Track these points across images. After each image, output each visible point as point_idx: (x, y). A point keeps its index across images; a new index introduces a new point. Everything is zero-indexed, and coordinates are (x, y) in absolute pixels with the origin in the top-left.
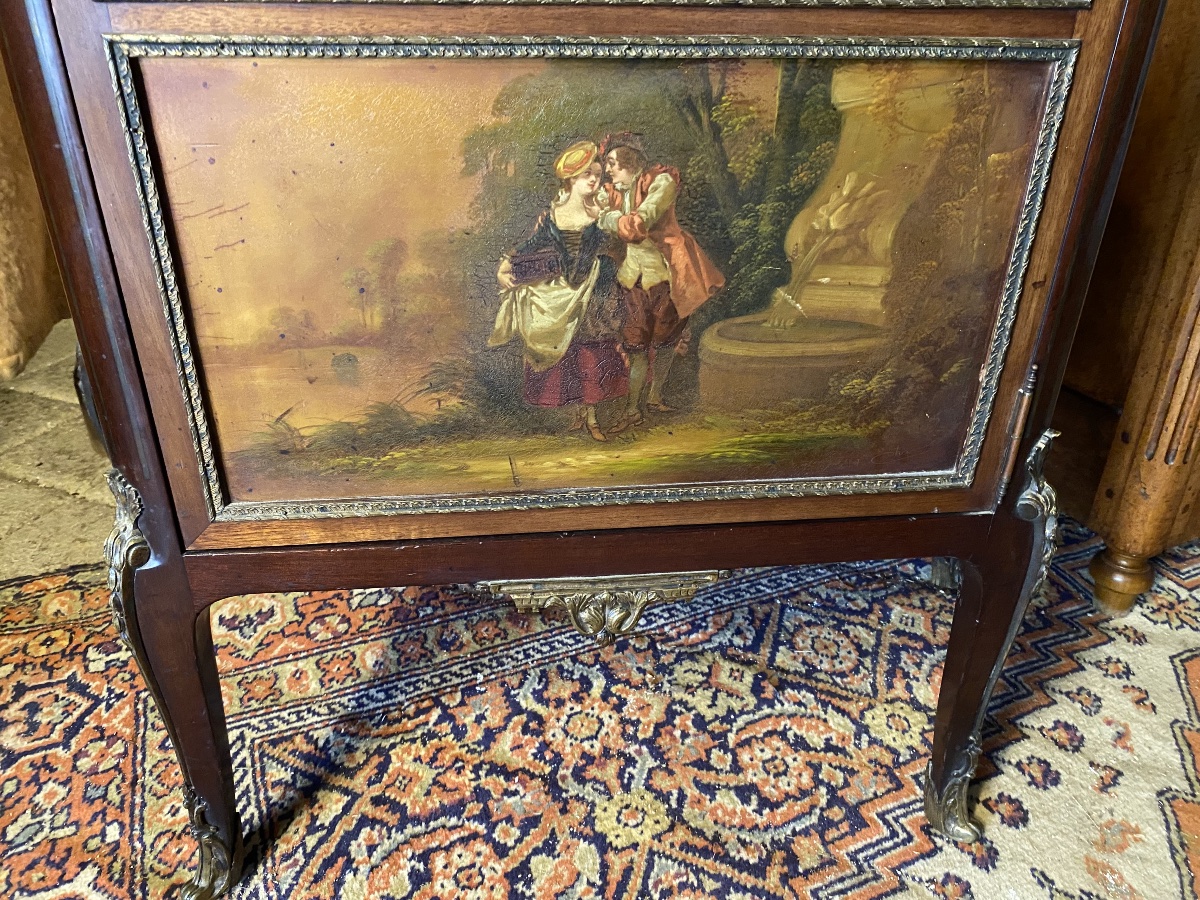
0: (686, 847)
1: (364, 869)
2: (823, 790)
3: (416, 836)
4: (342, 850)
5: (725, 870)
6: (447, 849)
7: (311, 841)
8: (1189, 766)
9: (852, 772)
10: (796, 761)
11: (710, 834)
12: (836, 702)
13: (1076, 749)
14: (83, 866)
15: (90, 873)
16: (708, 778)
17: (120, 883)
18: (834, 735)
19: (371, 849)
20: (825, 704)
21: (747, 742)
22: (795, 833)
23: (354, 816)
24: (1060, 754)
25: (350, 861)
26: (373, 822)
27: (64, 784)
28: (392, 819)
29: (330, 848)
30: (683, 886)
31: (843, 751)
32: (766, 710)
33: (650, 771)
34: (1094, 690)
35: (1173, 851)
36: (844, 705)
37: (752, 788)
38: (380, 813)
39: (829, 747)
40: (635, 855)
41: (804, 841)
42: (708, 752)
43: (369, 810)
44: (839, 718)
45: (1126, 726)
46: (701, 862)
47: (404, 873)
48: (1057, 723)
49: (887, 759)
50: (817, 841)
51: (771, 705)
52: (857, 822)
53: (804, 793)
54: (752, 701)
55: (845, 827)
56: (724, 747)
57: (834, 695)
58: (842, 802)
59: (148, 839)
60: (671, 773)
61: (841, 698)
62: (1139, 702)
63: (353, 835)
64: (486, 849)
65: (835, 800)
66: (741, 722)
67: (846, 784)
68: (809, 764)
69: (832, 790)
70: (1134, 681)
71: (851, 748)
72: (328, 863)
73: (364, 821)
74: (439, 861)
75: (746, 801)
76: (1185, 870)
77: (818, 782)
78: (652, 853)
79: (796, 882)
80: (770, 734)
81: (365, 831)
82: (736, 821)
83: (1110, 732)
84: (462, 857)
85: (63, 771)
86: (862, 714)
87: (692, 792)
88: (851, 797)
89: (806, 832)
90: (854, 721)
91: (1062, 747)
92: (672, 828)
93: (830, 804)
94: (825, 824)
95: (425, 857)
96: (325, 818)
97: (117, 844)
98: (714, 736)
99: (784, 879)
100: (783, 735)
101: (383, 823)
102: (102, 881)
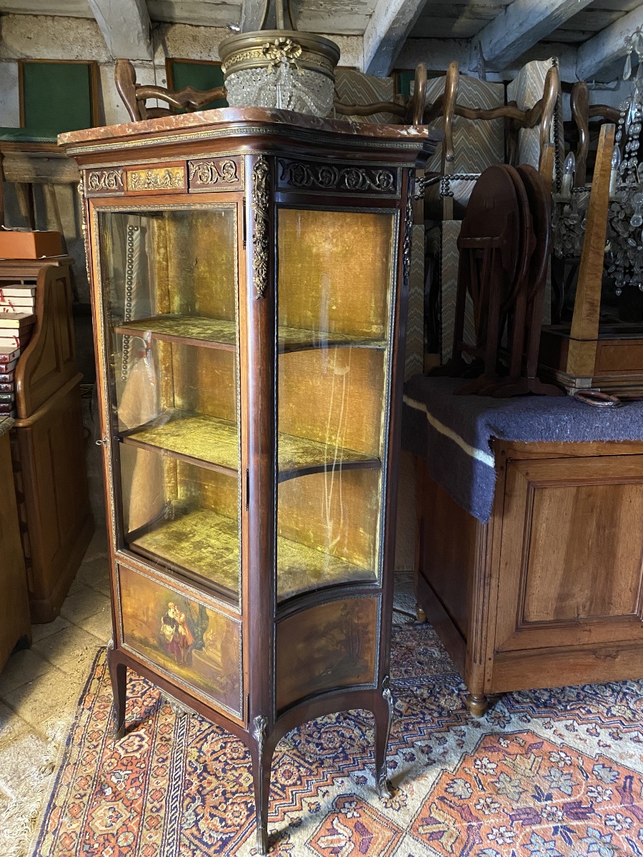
0: (294, 754)
1: (209, 742)
2: (341, 749)
3: (225, 738)
4: (206, 737)
5: (302, 762)
6: (232, 742)
7: (198, 734)
8: (459, 765)
9: (353, 746)
10: (338, 740)
11: (302, 753)
12: (360, 726)
13: (427, 754)
14: (143, 728)
15: (144, 730)
16: (310, 739)
17: (151, 734)
18: (353, 735)
19: (213, 738)
20: (356, 726)
21: (327, 732)
22: (326, 758)
23: (211, 730)
24: (420, 753)
25: (207, 740)
26: (215, 732)
27: (140, 707)
28: (220, 733)
29: (203, 736)
30: (289, 763)
31: (354, 740)
32: (337, 724)
33: (295, 734)
34: (447, 738)
35: (434, 784)
36: (362, 727)
37: (321, 744)
38: (217, 730)
39: (350, 738)
40: (280, 754)
41: (328, 760)
42: (314, 732)
43: (215, 729)
44: (358, 731)
45: (448, 750)
46: (297, 759)
47: (219, 746)
48: (427, 745)
49: (365, 744)
50: (331, 761)
51: (340, 723)
52: (346, 758)
53: (335, 748)
54: (334, 721)
55: (342, 759)
56: (319, 732)
57: (360, 723)
58: (345, 753)
59: (159, 725)
60: (300, 736)
61: (362, 725)
62: (459, 745)
63: (209, 734)
64: (242, 744)
65: (343, 751)
66: (328, 726)
67: (349, 748)
68: (341, 741)
69: (344, 749)
70: (464, 739)
71: (356, 740)
72: (201, 740)
73: (213, 731)
74: (229, 744)
75: (317, 747)
76: (432, 789)
77: (340, 746)
78: (285, 754)
79: (319, 769)
80: (334, 731)
81: (212, 734)
82: (312, 751)
83: (442, 751)
84: (235, 745)
85: (140, 704)
86: (366, 732)
87: (303, 742)
88: (348, 752)
89: (330, 758)
90: (362, 732)
91: (423, 752)
92: (293, 749)
93: (341, 753)
94: (337, 757)
95: (226, 743)
96: (203, 729)
97: (151, 725)
98: (318, 728)
99: (317, 767)
100: (338, 732)
101: (217, 733)
102: (147, 732)
